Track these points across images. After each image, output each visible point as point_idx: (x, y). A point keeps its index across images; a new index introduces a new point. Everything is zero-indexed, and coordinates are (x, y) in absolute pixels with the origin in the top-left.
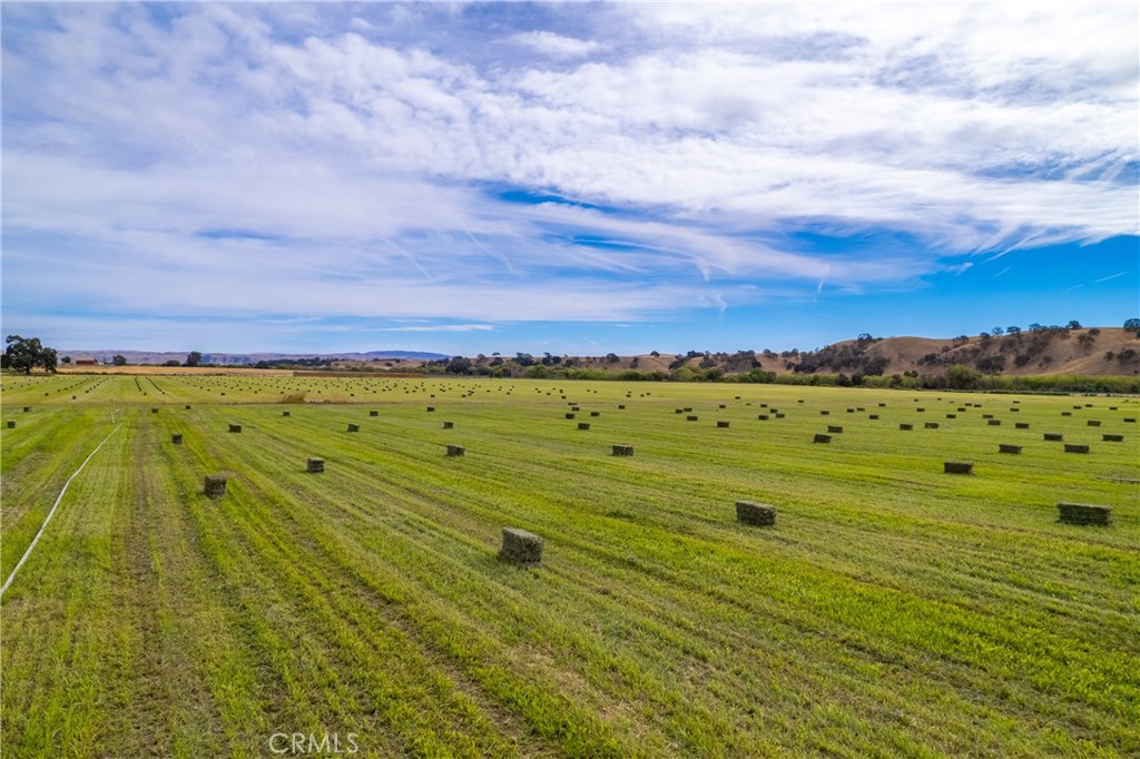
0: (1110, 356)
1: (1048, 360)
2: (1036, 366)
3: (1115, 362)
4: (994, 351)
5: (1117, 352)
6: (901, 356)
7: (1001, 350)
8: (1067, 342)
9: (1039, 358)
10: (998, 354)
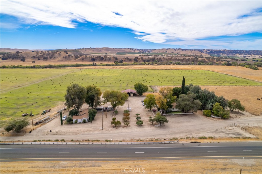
0: (63, 57)
1: (55, 58)
2: (53, 59)
3: (64, 58)
4: (45, 56)
5: (64, 56)
6: (27, 56)
7: (47, 55)
8: (57, 54)
9: (53, 57)
10: (46, 56)
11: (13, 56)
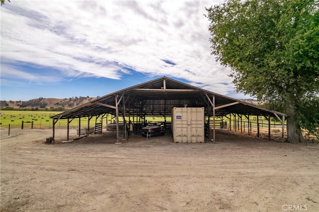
6: (50, 103)
8: (86, 100)
10: (73, 103)
11: (34, 102)
